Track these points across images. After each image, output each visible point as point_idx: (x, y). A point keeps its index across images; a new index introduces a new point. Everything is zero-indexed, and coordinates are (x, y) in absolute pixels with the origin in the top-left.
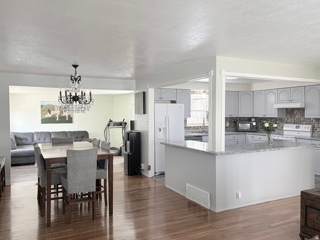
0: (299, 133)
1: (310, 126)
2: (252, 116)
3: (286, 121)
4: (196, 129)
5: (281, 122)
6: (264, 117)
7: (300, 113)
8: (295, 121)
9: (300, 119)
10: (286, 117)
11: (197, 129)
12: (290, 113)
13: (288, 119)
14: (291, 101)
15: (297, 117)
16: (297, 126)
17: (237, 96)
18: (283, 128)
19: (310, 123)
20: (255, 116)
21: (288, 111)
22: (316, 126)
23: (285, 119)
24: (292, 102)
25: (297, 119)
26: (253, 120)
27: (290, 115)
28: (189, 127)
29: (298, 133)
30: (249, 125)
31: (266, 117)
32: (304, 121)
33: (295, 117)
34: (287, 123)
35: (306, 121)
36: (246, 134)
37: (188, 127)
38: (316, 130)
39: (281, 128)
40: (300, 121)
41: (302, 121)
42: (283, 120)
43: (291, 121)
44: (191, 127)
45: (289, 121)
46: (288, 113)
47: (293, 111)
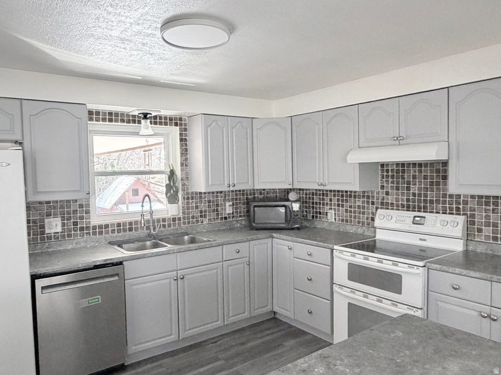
0: (425, 240)
1: (461, 219)
2: (291, 187)
3: (383, 199)
4: (125, 230)
5: (368, 202)
6: (322, 188)
7: (425, 178)
8: (408, 200)
9: (426, 196)
10: (383, 187)
11: (131, 230)
12: (393, 177)
13: (387, 193)
14: (399, 140)
15: (414, 189)
16: (415, 217)
17: (249, 131)
18: (373, 219)
19: (458, 209)
20: (297, 186)
21: (387, 171)
22: (480, 217)
23: (378, 193)
24: (404, 142)
25: (414, 195)
26: (292, 196)
27: (393, 182)
28: (100, 227)
29: (421, 239)
30: (282, 210)
31: (325, 188)
32: (438, 201)
33: (408, 189)
34: (385, 205)
35: (444, 202)
36: (273, 237)
37: (94, 228)
38: (480, 230)
39: (367, 218)
40: (425, 201)
41: (431, 202)
42: (373, 197)
43: (397, 200)
44: (107, 226)
45: (390, 199)
46: (387, 176)
47: (403, 172)
